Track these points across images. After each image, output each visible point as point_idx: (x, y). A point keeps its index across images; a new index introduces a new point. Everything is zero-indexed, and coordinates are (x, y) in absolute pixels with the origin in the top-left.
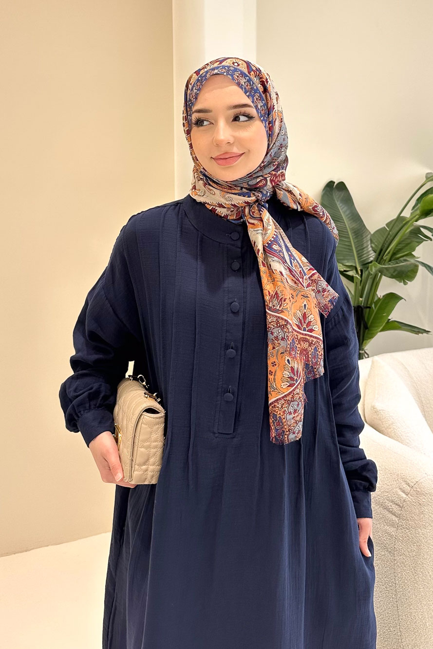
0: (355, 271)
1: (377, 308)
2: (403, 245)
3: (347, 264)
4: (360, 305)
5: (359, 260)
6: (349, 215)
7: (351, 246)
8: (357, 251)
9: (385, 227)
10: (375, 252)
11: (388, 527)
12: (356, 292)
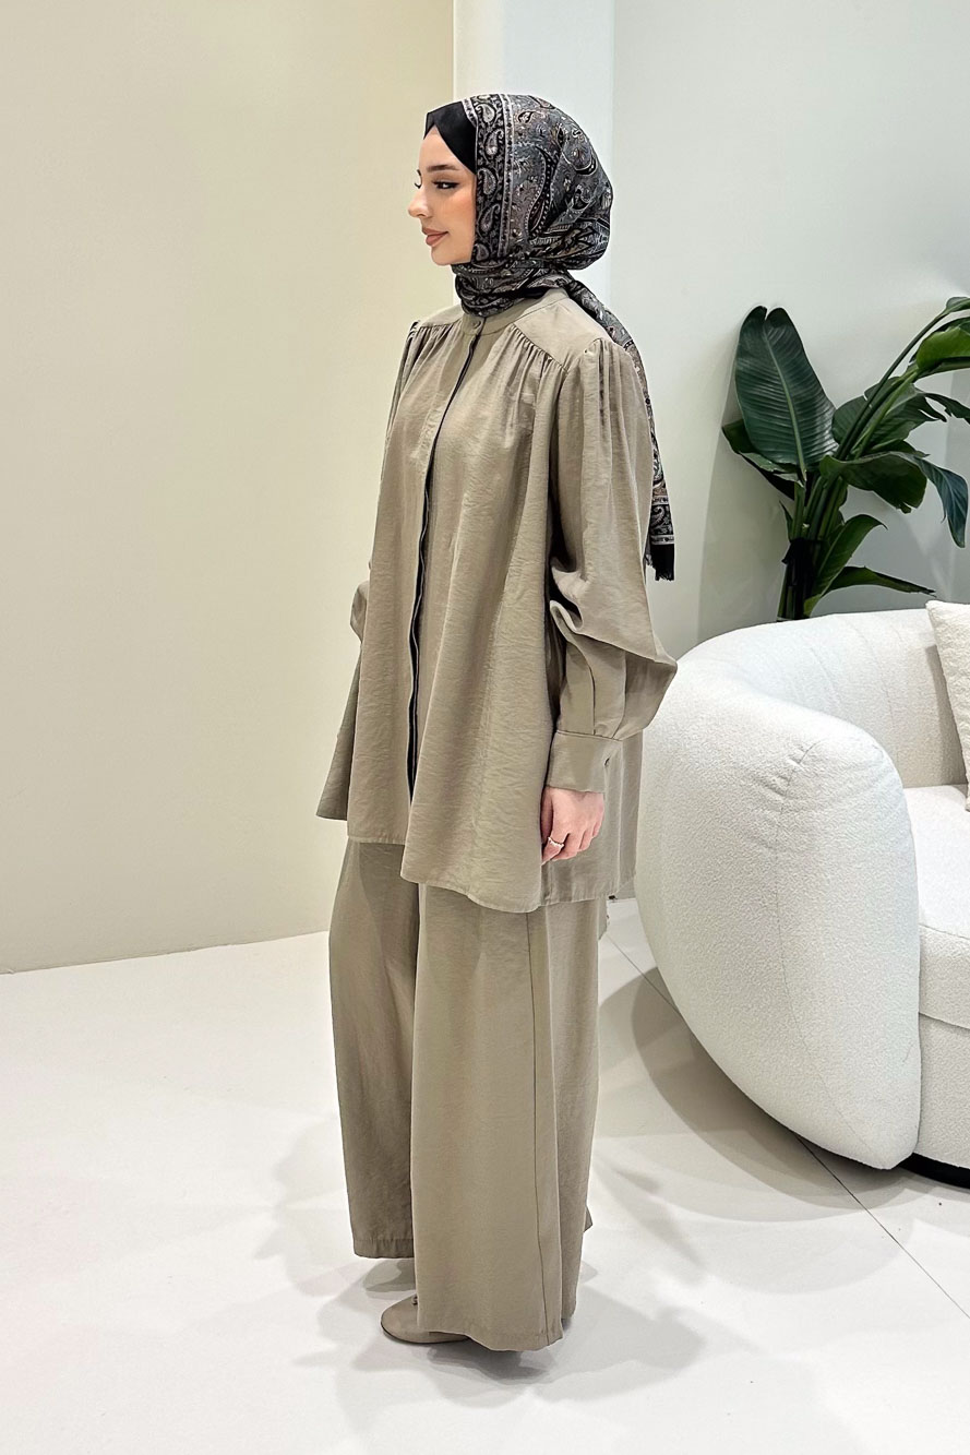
0: (796, 475)
1: (836, 542)
2: (889, 428)
3: (781, 461)
4: (803, 536)
5: (805, 455)
6: (791, 374)
7: (792, 429)
8: (802, 440)
9: (862, 397)
10: (837, 441)
11: (767, 812)
12: (796, 515)
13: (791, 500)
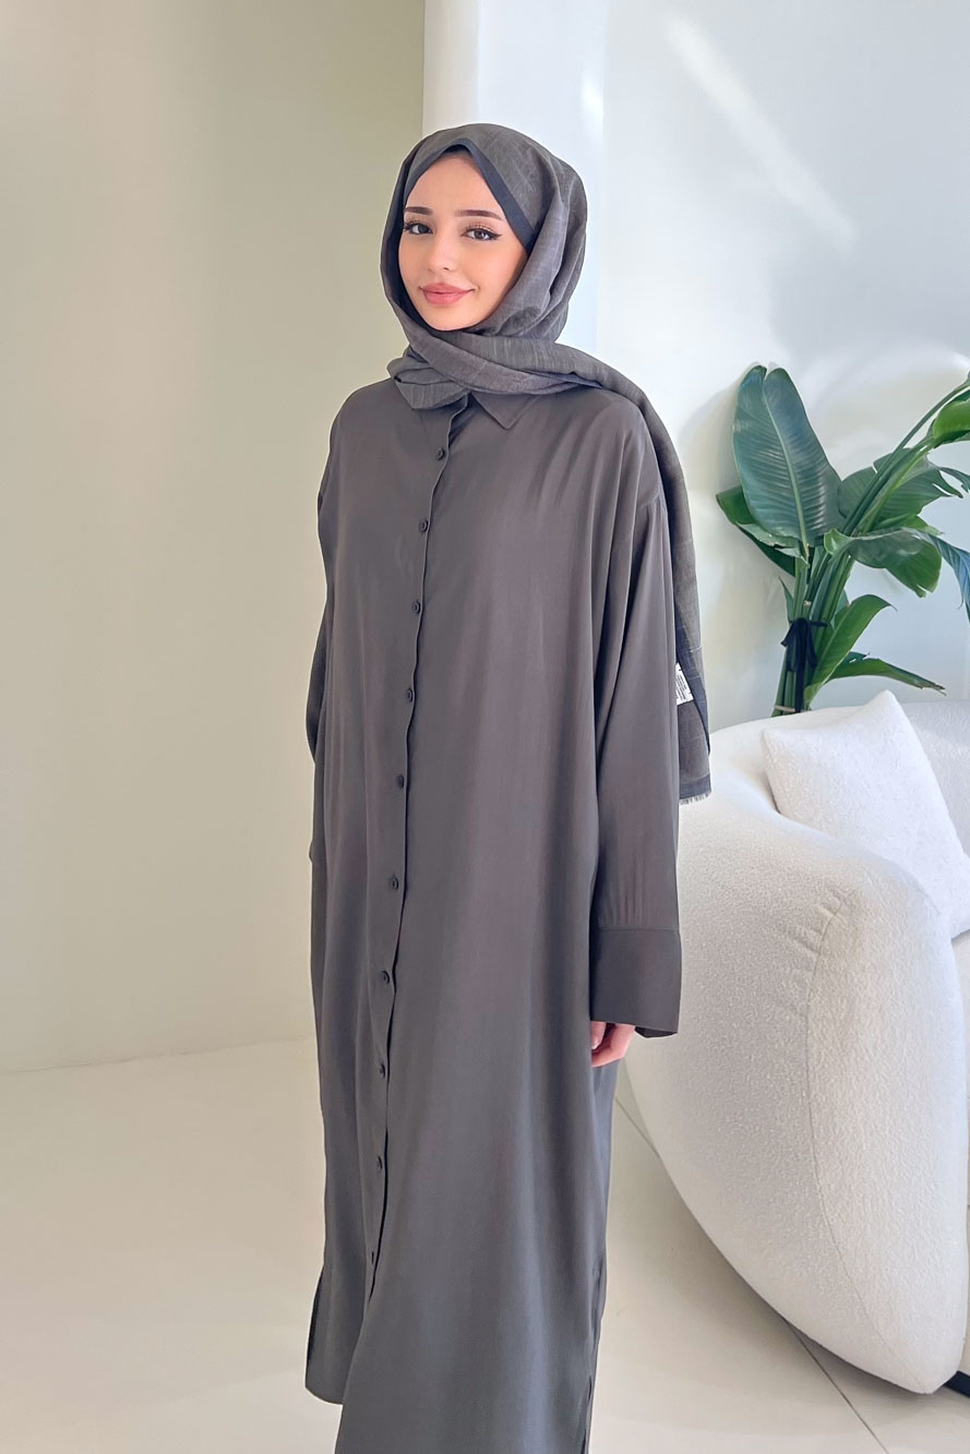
0: (798, 552)
1: (840, 623)
3: (782, 534)
4: (804, 616)
5: (807, 528)
6: (793, 439)
7: (794, 501)
8: (804, 511)
9: (871, 468)
10: (843, 514)
11: (798, 971)
12: (797, 592)
13: (791, 576)
